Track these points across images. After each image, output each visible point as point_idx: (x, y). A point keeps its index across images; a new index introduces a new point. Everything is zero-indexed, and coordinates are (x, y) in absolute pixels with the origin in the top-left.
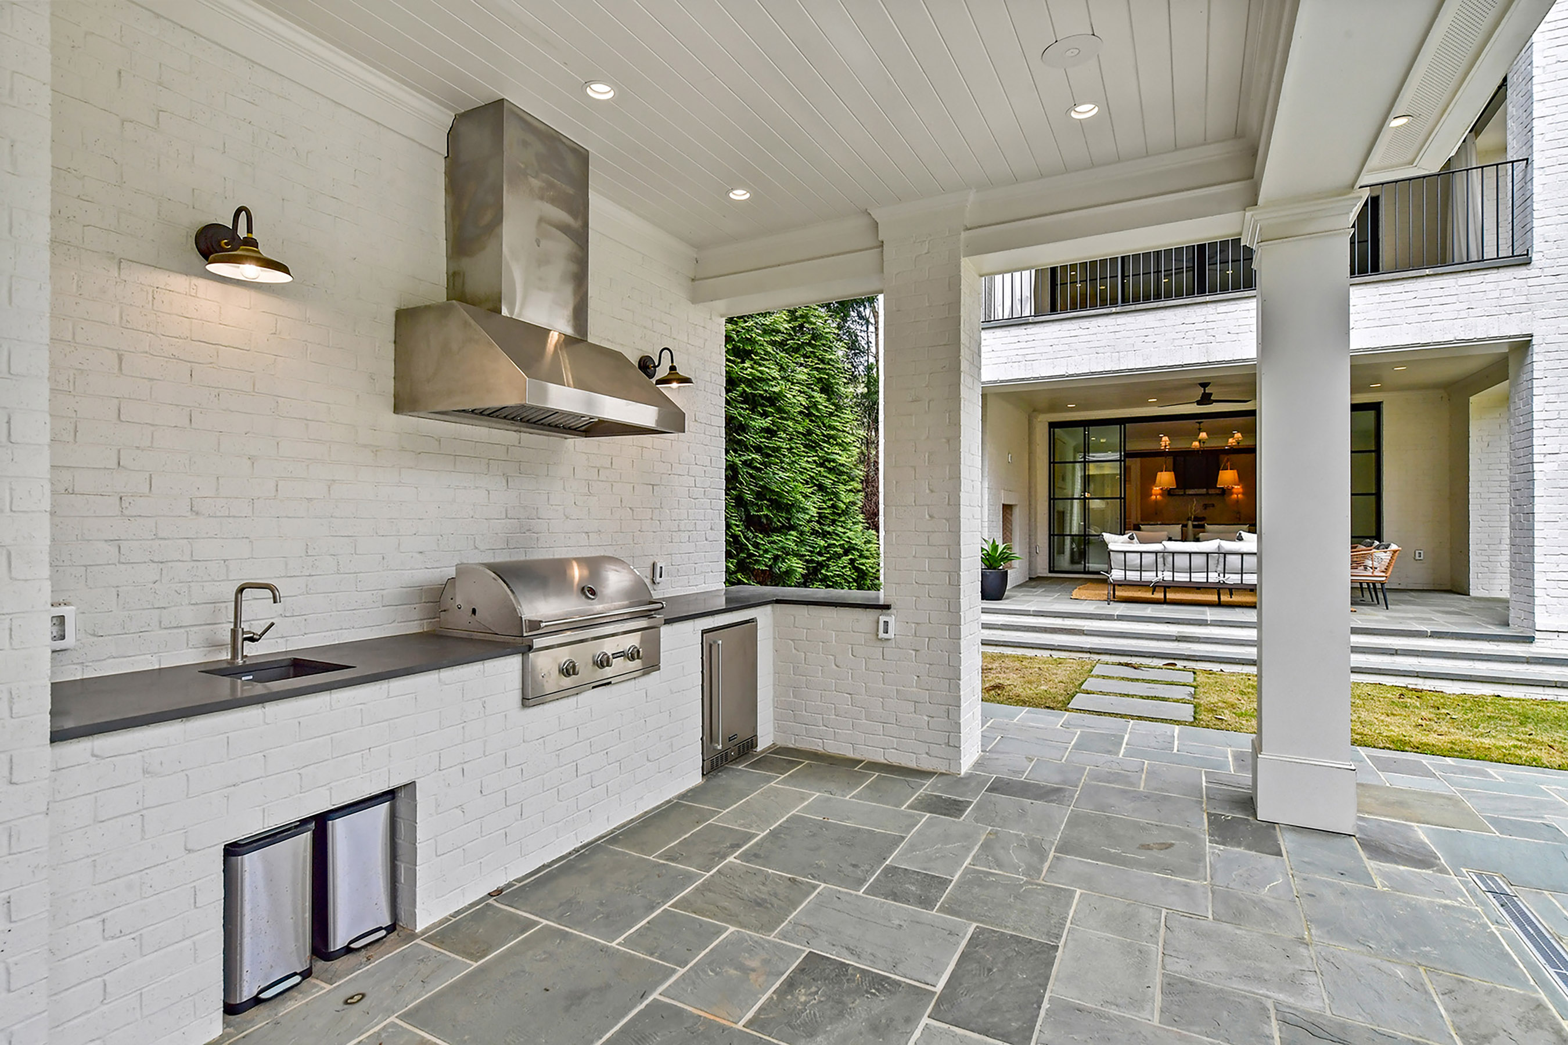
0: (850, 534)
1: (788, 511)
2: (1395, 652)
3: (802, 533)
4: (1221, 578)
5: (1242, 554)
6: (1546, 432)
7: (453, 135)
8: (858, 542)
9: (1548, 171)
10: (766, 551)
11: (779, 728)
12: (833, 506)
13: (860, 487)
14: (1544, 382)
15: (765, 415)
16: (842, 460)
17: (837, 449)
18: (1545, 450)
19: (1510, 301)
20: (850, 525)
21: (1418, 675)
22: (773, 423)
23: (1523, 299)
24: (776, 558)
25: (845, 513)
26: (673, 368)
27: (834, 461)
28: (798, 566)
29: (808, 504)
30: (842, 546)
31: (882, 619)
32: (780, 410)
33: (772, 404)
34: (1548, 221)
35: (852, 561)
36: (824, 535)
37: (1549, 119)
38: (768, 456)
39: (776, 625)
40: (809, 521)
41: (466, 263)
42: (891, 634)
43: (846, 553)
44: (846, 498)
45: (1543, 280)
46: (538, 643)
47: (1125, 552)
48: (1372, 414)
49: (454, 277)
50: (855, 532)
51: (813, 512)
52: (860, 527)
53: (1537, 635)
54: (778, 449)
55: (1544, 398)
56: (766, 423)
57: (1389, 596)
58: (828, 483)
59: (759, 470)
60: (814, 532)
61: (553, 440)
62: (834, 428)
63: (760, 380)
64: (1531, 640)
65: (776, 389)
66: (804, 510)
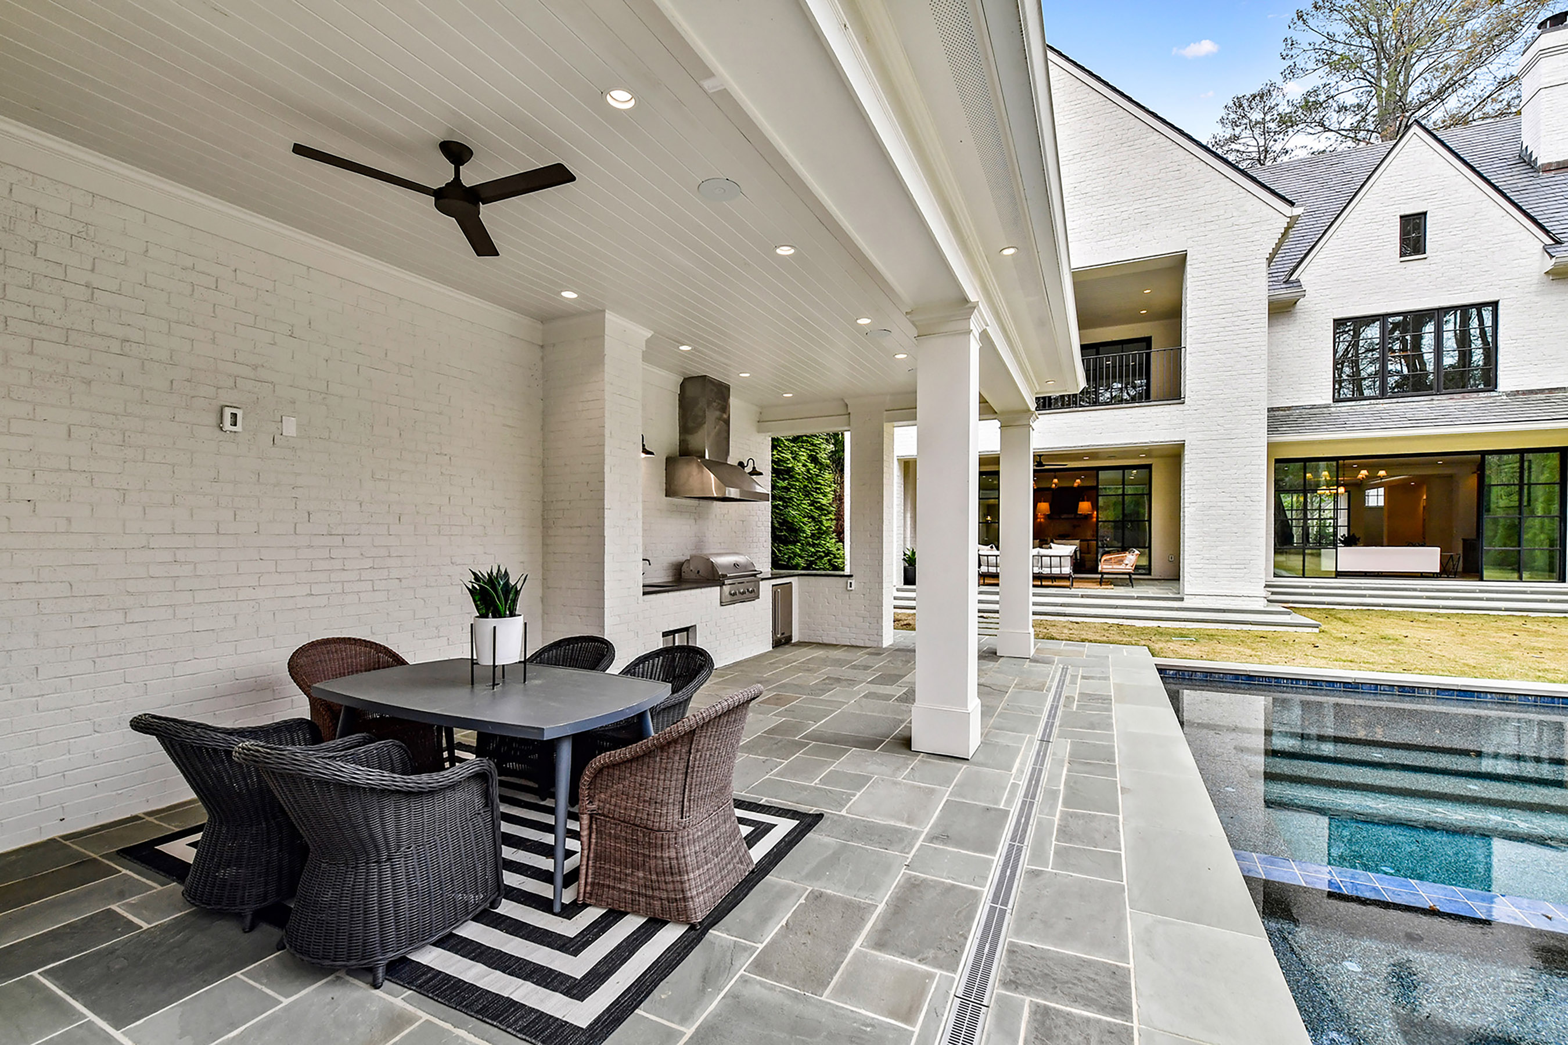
0: (828, 544)
1: (796, 533)
2: (1117, 607)
3: (802, 544)
4: (1040, 571)
5: (1051, 557)
6: (1190, 491)
7: (682, 385)
8: (834, 549)
9: (1194, 355)
10: (785, 554)
11: (801, 633)
12: (820, 529)
13: (833, 517)
14: (1189, 465)
15: (784, 480)
16: (824, 502)
17: (821, 496)
18: (1190, 500)
19: (1175, 422)
20: (828, 540)
21: (1123, 617)
22: (789, 484)
23: (1181, 422)
24: (790, 557)
25: (825, 532)
26: (754, 468)
27: (819, 502)
28: (802, 563)
29: (806, 528)
30: (823, 552)
31: (849, 581)
32: (792, 477)
33: (788, 474)
34: (1192, 381)
35: (829, 561)
36: (814, 545)
37: (1195, 328)
38: (786, 502)
39: (800, 586)
40: (806, 538)
41: (689, 438)
42: (853, 588)
43: (827, 555)
44: (826, 524)
45: (1190, 412)
46: (726, 582)
47: (987, 556)
48: (1147, 471)
49: (682, 442)
50: (830, 543)
51: (809, 532)
52: (834, 540)
53: (1185, 597)
54: (791, 498)
55: (1190, 474)
56: (785, 484)
57: (1134, 582)
58: (816, 515)
59: (781, 510)
60: (808, 544)
61: (710, 502)
62: (819, 483)
63: (782, 461)
64: (1182, 599)
65: (790, 465)
66: (804, 532)
